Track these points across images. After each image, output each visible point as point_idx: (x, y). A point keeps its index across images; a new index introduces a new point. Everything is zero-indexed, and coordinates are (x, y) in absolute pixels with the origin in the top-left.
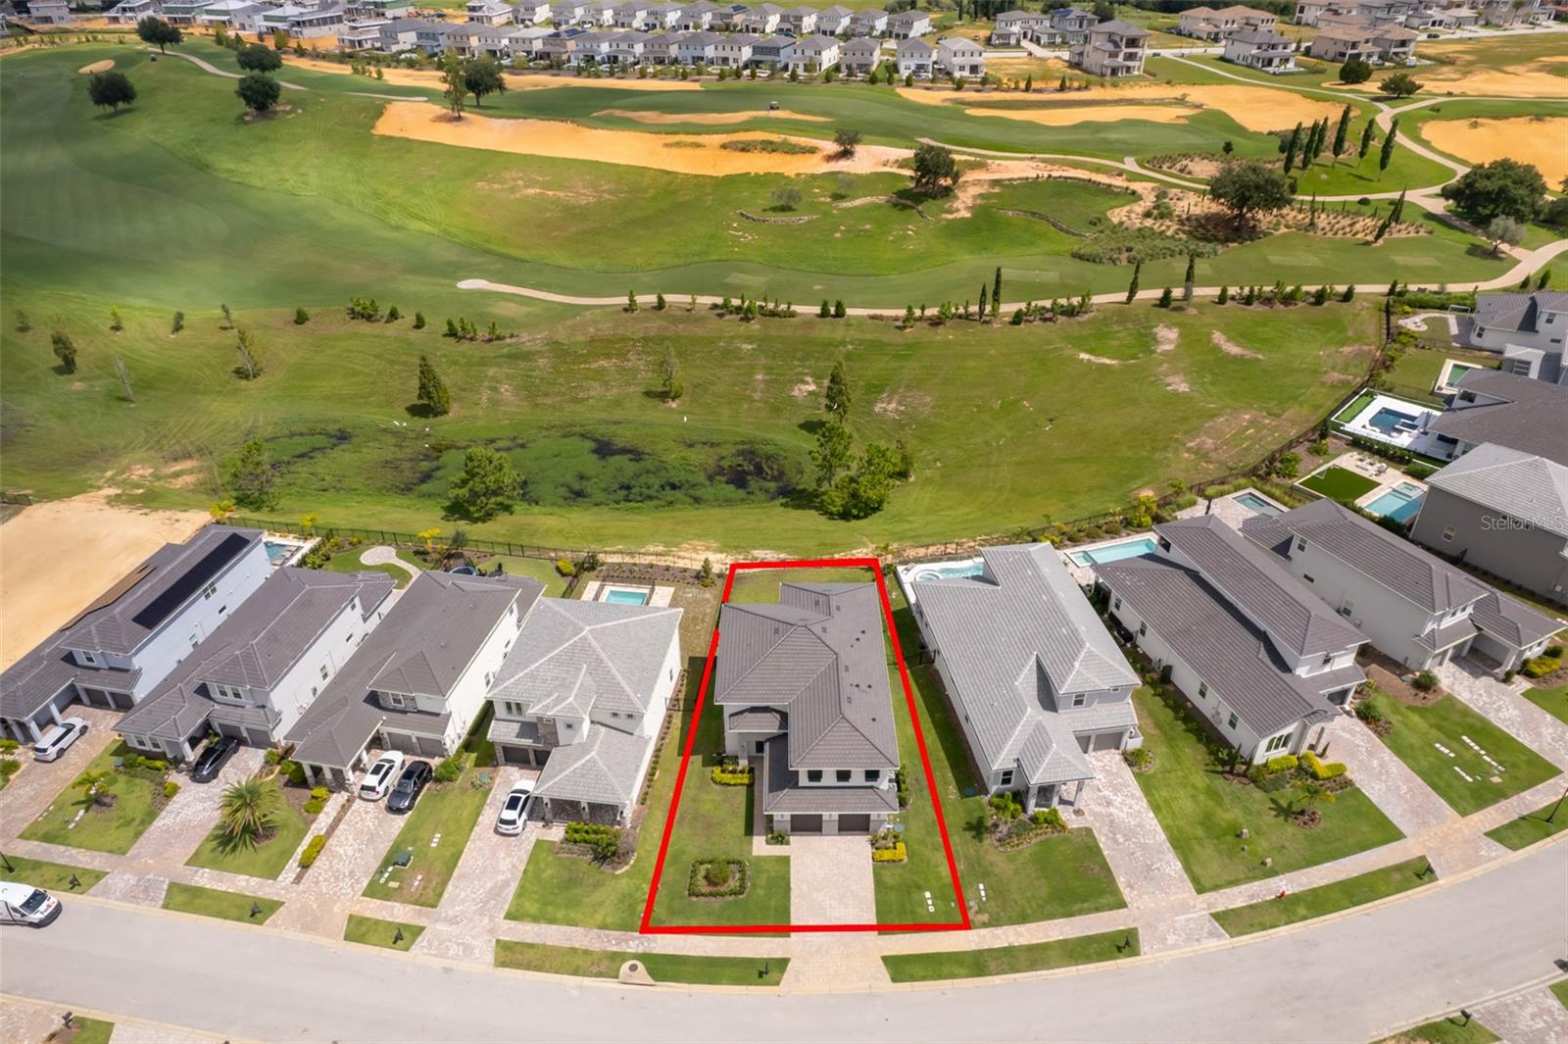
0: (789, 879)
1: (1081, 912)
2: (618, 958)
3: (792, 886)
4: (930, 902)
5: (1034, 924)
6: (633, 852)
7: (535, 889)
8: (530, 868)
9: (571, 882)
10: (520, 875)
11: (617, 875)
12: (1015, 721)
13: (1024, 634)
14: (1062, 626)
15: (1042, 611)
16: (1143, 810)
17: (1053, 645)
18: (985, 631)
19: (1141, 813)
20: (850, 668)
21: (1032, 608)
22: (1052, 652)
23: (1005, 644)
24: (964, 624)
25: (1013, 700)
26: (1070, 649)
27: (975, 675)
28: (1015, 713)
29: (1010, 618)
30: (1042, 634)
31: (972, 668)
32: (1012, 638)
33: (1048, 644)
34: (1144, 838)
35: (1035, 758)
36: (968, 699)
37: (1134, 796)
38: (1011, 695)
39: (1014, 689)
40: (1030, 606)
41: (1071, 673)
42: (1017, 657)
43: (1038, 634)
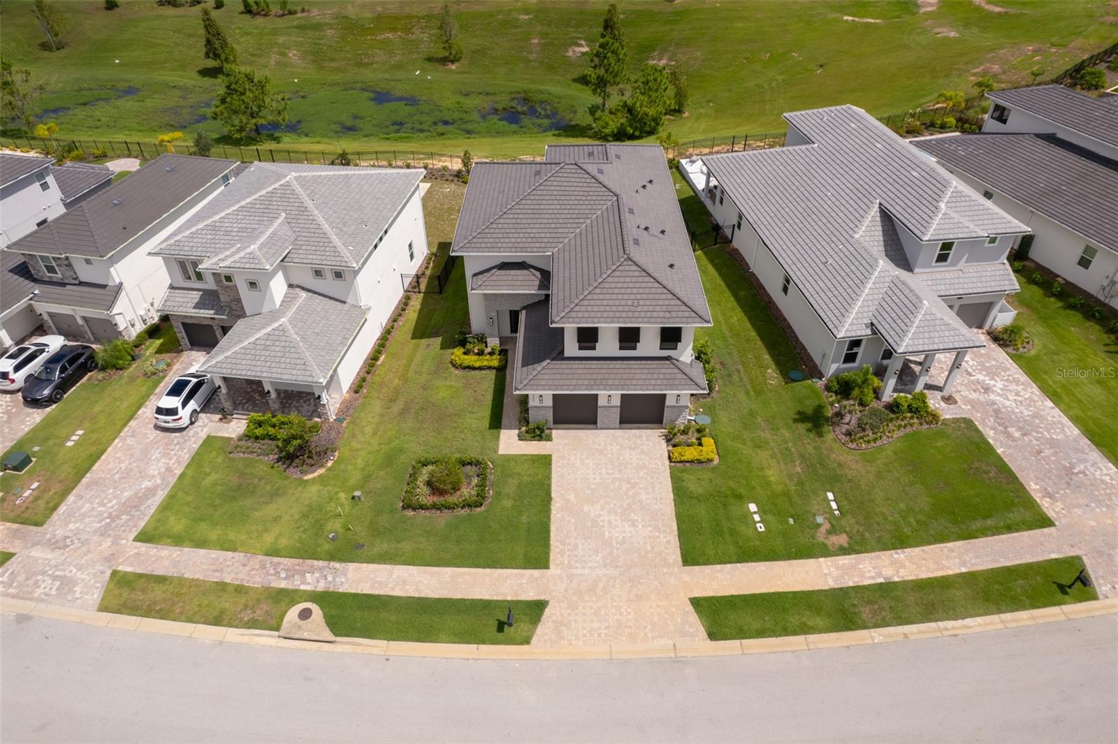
0: (549, 486)
1: (984, 532)
2: (286, 597)
3: (553, 495)
4: (757, 518)
5: (917, 550)
6: (334, 451)
7: (190, 498)
8: (190, 473)
10: (173, 480)
11: (307, 481)
12: (862, 278)
13: (857, 185)
14: (910, 169)
15: (879, 158)
16: (1035, 398)
17: (901, 189)
18: (802, 189)
19: (1034, 401)
20: (635, 210)
21: (863, 158)
22: (902, 196)
23: (832, 198)
24: (773, 186)
25: (856, 254)
26: (928, 190)
27: (795, 235)
28: (861, 268)
29: (835, 172)
30: (883, 181)
31: (790, 227)
32: (840, 191)
33: (894, 190)
34: (1049, 432)
35: (899, 321)
36: (788, 260)
37: (1017, 382)
38: (851, 249)
39: (854, 243)
40: (861, 156)
41: (935, 216)
42: (851, 209)
43: (877, 182)
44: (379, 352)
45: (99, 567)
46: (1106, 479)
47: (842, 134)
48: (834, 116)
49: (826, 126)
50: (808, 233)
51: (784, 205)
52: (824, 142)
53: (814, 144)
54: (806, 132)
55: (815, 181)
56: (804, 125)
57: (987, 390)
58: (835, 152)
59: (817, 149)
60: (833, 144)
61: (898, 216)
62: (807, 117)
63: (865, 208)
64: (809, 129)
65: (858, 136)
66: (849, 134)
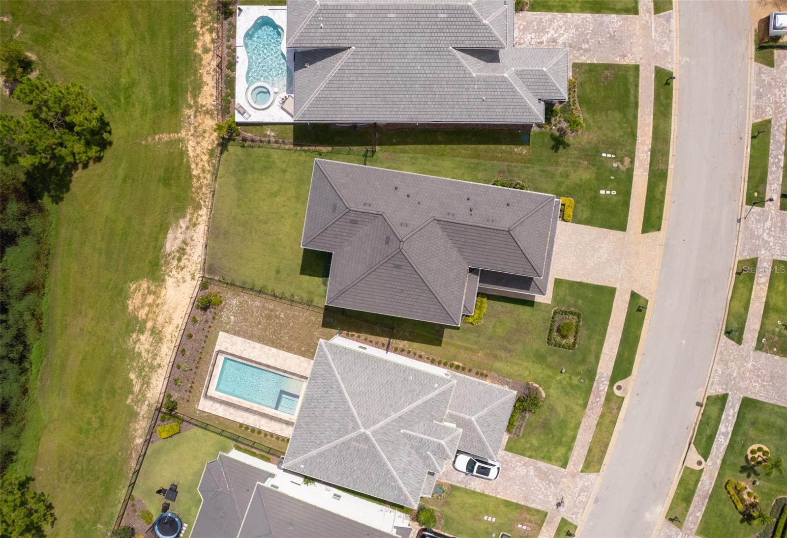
0: (573, 282)
1: (636, 97)
2: (610, 396)
4: (608, 192)
5: (638, 130)
6: (528, 384)
9: (546, 426)
11: (546, 396)
12: (510, 90)
13: (424, 49)
14: (435, 15)
15: (406, 23)
16: (564, 19)
17: (451, 31)
18: (399, 79)
19: (567, 22)
20: (448, 211)
21: (397, 31)
22: (458, 35)
23: (425, 68)
24: (379, 93)
25: (489, 83)
26: (465, 19)
27: (443, 103)
28: (503, 87)
29: (397, 53)
30: (433, 34)
31: (434, 103)
32: (422, 61)
33: (448, 34)
34: (588, 29)
35: (548, 88)
36: (464, 117)
37: (551, 21)
38: (483, 83)
39: (479, 79)
40: (394, 31)
41: (491, 30)
42: (445, 64)
43: (431, 38)
44: (452, 366)
45: (577, 479)
46: (619, 23)
47: (354, 27)
48: (325, 19)
49: (334, 30)
50: (449, 96)
51: (407, 96)
52: (355, 42)
53: (350, 48)
54: (329, 45)
55: (397, 68)
56: (318, 42)
57: (554, 41)
58: (374, 42)
59: (359, 49)
60: (363, 38)
61: (475, 46)
62: (308, 34)
63: (451, 57)
64: (327, 42)
65: (367, 19)
66: (359, 23)
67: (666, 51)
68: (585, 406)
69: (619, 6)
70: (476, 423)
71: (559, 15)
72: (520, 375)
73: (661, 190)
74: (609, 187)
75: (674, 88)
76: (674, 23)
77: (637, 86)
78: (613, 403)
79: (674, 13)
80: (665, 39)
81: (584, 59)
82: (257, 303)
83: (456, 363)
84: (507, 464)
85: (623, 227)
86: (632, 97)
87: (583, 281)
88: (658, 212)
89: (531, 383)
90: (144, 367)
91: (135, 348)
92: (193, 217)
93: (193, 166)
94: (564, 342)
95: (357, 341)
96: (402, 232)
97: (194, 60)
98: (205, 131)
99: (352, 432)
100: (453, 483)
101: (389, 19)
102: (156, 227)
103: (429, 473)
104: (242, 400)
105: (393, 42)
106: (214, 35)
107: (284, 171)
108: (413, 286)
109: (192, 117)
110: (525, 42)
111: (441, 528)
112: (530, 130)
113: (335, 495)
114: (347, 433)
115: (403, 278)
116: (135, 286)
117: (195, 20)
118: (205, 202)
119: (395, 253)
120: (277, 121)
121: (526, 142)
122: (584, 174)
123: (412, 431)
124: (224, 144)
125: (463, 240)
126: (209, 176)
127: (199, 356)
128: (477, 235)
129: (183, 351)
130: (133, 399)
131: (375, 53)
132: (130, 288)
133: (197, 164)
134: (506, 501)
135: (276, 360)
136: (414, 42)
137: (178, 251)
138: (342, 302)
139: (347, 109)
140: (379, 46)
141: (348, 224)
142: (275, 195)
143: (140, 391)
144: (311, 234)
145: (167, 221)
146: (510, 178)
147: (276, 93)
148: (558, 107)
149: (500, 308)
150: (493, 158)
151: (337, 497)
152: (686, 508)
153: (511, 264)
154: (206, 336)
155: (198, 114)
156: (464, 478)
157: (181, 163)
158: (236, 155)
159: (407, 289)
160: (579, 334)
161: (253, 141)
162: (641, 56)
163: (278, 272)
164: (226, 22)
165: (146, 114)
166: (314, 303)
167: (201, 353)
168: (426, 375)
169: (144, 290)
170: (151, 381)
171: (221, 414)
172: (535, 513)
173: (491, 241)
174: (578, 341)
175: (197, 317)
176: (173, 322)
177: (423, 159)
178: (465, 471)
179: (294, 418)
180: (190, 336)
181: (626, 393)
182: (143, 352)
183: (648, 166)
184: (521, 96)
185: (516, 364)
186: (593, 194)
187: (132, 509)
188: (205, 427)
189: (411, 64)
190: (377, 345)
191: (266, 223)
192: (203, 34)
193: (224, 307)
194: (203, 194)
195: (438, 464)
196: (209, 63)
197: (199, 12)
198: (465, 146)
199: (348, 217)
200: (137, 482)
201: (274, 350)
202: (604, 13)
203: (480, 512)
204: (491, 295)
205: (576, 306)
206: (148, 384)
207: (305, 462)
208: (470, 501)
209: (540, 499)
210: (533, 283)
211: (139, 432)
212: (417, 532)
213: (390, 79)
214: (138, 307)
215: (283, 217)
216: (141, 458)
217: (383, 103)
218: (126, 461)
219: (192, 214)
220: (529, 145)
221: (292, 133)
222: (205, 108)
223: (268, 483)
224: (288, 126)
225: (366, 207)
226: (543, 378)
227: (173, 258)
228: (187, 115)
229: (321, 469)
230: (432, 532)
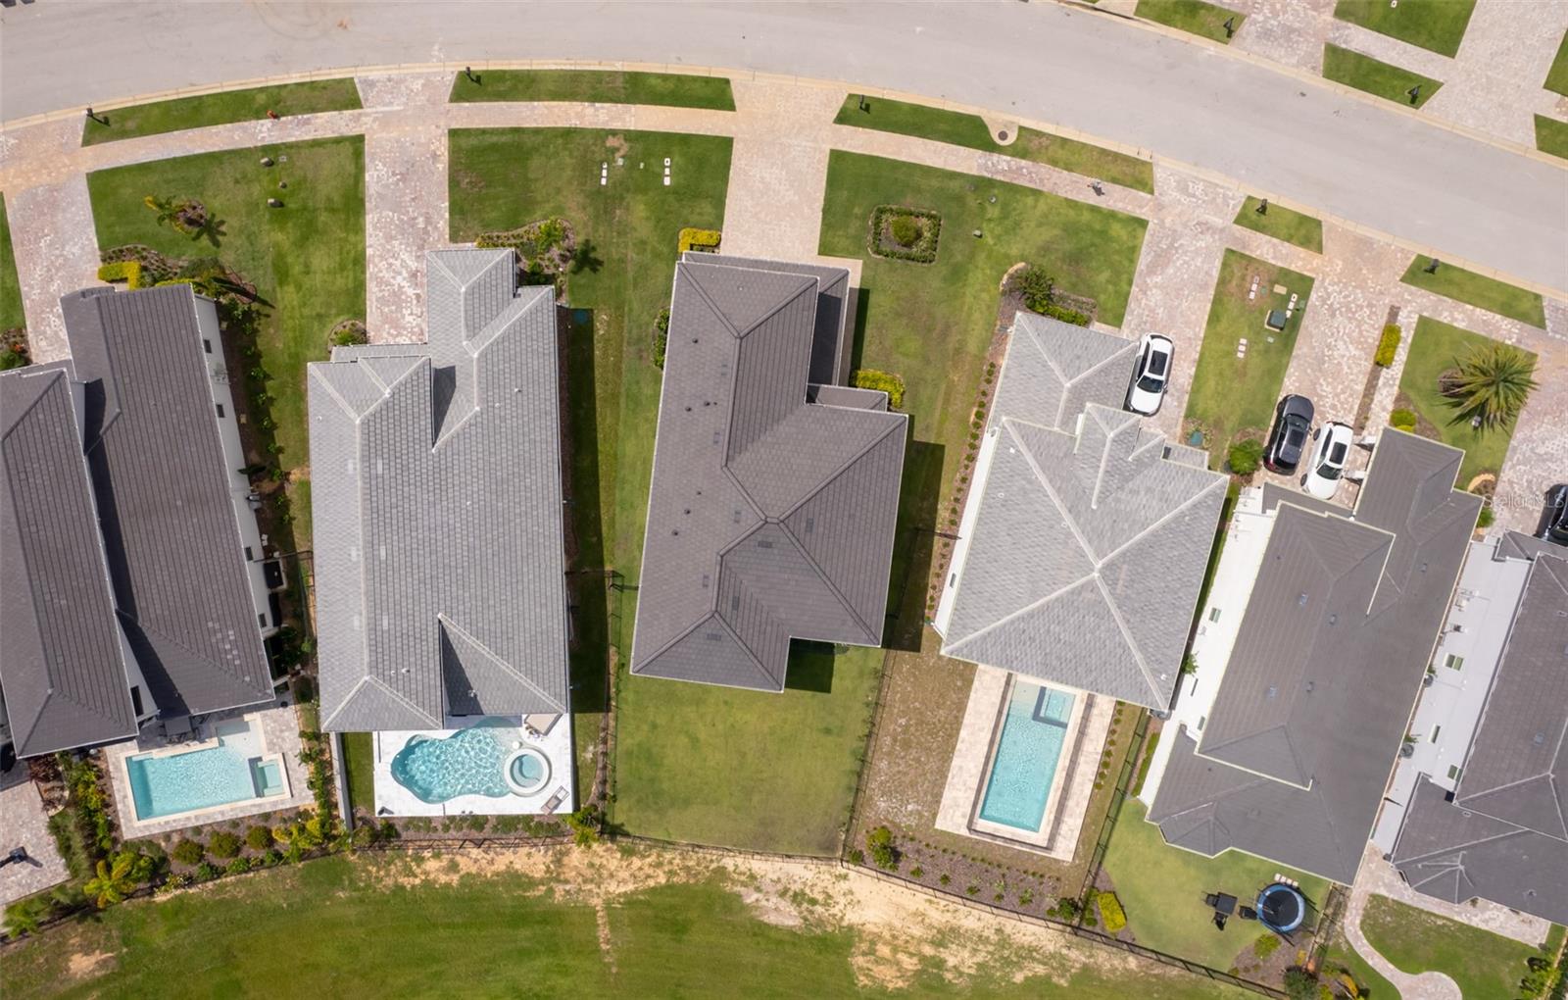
0: (823, 224)
1: (503, 131)
2: (1018, 151)
3: (821, 216)
4: (667, 171)
5: (560, 125)
6: (1004, 293)
7: (1116, 257)
8: (1125, 287)
9: (1076, 259)
10: (1136, 279)
11: (1022, 261)
12: (501, 347)
13: (437, 496)
14: (380, 480)
15: (395, 528)
16: (377, 260)
17: (404, 452)
18: (489, 536)
19: (381, 256)
20: (710, 443)
21: (408, 543)
22: (410, 439)
23: (469, 493)
24: (514, 570)
25: (490, 383)
26: (384, 428)
27: (527, 460)
28: (495, 359)
29: (446, 540)
30: (412, 481)
31: (528, 475)
32: (457, 499)
33: (411, 455)
34: (392, 219)
35: (494, 283)
36: (549, 423)
37: (381, 282)
38: (490, 393)
39: (484, 401)
40: (408, 548)
41: (401, 383)
42: (462, 458)
43: (418, 484)
44: (977, 426)
45: (1165, 199)
46: (380, 166)
47: (404, 615)
48: (393, 665)
49: (412, 649)
50: (515, 450)
51: (518, 521)
52: (430, 613)
53: (440, 622)
54: (437, 657)
55: (471, 540)
56: (432, 676)
57: (414, 275)
58: (428, 581)
59: (442, 607)
60: (423, 600)
61: (429, 410)
62: (420, 694)
63: (449, 449)
64: (431, 661)
65: (391, 594)
66: (398, 607)
67: (423, 85)
68: (1036, 193)
69: (351, 168)
70: (1074, 381)
71: (370, 270)
72: (989, 307)
73: (659, 81)
74: (658, 170)
75: (484, 68)
76: (376, 73)
77: (484, 131)
78: (1030, 145)
79: (358, 75)
80: (403, 88)
81: (443, 224)
82: (884, 764)
83: (972, 418)
84: (1145, 323)
85: (726, 144)
86: (504, 139)
87: (822, 207)
88: (697, 85)
89: (1001, 288)
90: (1002, 957)
91: (969, 975)
92: (738, 881)
93: (651, 883)
94: (927, 234)
95: (941, 591)
96: (750, 522)
97: (471, 887)
98: (591, 865)
99: (1099, 593)
100: (1183, 414)
101: (390, 558)
102: (758, 943)
103: (1166, 456)
104: (1054, 786)
105: (427, 549)
106: (427, 854)
107: (654, 726)
108: (842, 499)
109: (568, 887)
110: (418, 325)
111: (1261, 433)
112: (567, 309)
113: (1212, 619)
114: (1102, 601)
115: (828, 515)
116: (861, 978)
117: (403, 888)
118: (712, 861)
119: (786, 531)
120: (568, 742)
121: (588, 315)
122: (638, 213)
123: (1093, 489)
124: (611, 832)
125: (759, 415)
126: (668, 856)
127: (978, 863)
128: (750, 391)
129: (972, 890)
130: (1059, 976)
131: (447, 578)
132: (865, 986)
133: (648, 876)
134: (1210, 322)
135: (981, 730)
136: (425, 513)
137: (799, 905)
138: (874, 618)
139: (544, 622)
140: (434, 573)
141: (741, 614)
142: (694, 741)
143: (1045, 964)
144: (759, 676)
145: (748, 925)
146: (650, 339)
147: (521, 744)
148: (526, 265)
149: (873, 347)
150: (618, 371)
151: (1215, 613)
152: (1207, 9)
153: (797, 333)
154: (944, 851)
155: (562, 877)
156: (1173, 395)
157: (648, 904)
158: (630, 809)
159: (847, 507)
160: (912, 209)
161: (604, 782)
162: (433, 127)
163: (828, 731)
164: (404, 835)
165: (565, 966)
166: (879, 667)
167: (973, 859)
168: (994, 469)
169: (868, 961)
170: (1026, 944)
171: (1080, 822)
172: (1229, 269)
173: (758, 367)
174: (924, 211)
175: (911, 869)
176: (921, 909)
177: (623, 489)
178: (1160, 394)
179: (1080, 695)
180: (945, 879)
181: (1013, 123)
182: (975, 960)
183: (620, 105)
184: (509, 328)
185: (969, 315)
186: (671, 198)
187: (1252, 972)
188: (1102, 848)
189: (464, 517)
190: (947, 557)
191: (744, 755)
192: (426, 873)
193: (891, 822)
194: (698, 864)
195: (1149, 441)
196: (474, 861)
197: (389, 881)
198: (599, 419)
199: (729, 615)
200: (1205, 965)
201: (963, 733)
202: (363, 193)
203: (1232, 365)
204: (852, 364)
205: (865, 218)
206: (1031, 950)
207: (1156, 673)
208: (1212, 383)
209: (1203, 262)
210: (829, 293)
211: (1116, 962)
212: (1270, 474)
213: (490, 551)
214: (899, 970)
215: (733, 726)
216: (1163, 958)
217: (530, 561)
218: (1168, 985)
219: (734, 882)
220: (592, 310)
221: (587, 715)
222: (552, 866)
223: (1196, 735)
224: (576, 722)
225: (710, 584)
226: (991, 268)
227: (812, 912)
228: (564, 896)
229: (1167, 644)
230: (1270, 448)
